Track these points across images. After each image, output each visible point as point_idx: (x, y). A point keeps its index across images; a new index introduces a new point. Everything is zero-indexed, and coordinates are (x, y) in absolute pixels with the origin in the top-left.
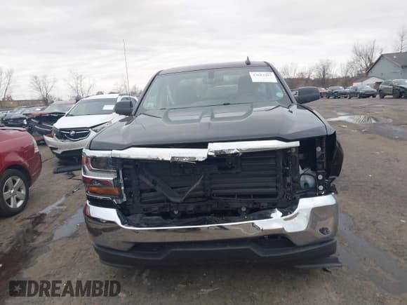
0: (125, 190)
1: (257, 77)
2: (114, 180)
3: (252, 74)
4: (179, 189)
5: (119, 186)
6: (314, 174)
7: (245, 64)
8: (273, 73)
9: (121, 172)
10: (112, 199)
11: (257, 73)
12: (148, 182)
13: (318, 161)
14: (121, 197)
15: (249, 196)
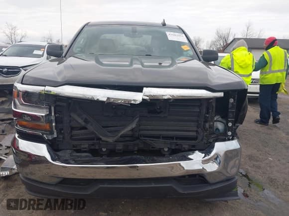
0: (56, 126)
1: (172, 36)
2: (45, 116)
3: (168, 33)
4: (109, 128)
5: (51, 122)
6: (224, 121)
7: (161, 25)
8: (184, 35)
9: (53, 108)
10: (43, 134)
11: (172, 33)
12: (80, 121)
13: (229, 110)
14: (52, 133)
15: (172, 138)
